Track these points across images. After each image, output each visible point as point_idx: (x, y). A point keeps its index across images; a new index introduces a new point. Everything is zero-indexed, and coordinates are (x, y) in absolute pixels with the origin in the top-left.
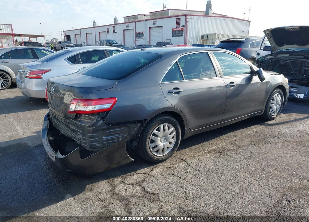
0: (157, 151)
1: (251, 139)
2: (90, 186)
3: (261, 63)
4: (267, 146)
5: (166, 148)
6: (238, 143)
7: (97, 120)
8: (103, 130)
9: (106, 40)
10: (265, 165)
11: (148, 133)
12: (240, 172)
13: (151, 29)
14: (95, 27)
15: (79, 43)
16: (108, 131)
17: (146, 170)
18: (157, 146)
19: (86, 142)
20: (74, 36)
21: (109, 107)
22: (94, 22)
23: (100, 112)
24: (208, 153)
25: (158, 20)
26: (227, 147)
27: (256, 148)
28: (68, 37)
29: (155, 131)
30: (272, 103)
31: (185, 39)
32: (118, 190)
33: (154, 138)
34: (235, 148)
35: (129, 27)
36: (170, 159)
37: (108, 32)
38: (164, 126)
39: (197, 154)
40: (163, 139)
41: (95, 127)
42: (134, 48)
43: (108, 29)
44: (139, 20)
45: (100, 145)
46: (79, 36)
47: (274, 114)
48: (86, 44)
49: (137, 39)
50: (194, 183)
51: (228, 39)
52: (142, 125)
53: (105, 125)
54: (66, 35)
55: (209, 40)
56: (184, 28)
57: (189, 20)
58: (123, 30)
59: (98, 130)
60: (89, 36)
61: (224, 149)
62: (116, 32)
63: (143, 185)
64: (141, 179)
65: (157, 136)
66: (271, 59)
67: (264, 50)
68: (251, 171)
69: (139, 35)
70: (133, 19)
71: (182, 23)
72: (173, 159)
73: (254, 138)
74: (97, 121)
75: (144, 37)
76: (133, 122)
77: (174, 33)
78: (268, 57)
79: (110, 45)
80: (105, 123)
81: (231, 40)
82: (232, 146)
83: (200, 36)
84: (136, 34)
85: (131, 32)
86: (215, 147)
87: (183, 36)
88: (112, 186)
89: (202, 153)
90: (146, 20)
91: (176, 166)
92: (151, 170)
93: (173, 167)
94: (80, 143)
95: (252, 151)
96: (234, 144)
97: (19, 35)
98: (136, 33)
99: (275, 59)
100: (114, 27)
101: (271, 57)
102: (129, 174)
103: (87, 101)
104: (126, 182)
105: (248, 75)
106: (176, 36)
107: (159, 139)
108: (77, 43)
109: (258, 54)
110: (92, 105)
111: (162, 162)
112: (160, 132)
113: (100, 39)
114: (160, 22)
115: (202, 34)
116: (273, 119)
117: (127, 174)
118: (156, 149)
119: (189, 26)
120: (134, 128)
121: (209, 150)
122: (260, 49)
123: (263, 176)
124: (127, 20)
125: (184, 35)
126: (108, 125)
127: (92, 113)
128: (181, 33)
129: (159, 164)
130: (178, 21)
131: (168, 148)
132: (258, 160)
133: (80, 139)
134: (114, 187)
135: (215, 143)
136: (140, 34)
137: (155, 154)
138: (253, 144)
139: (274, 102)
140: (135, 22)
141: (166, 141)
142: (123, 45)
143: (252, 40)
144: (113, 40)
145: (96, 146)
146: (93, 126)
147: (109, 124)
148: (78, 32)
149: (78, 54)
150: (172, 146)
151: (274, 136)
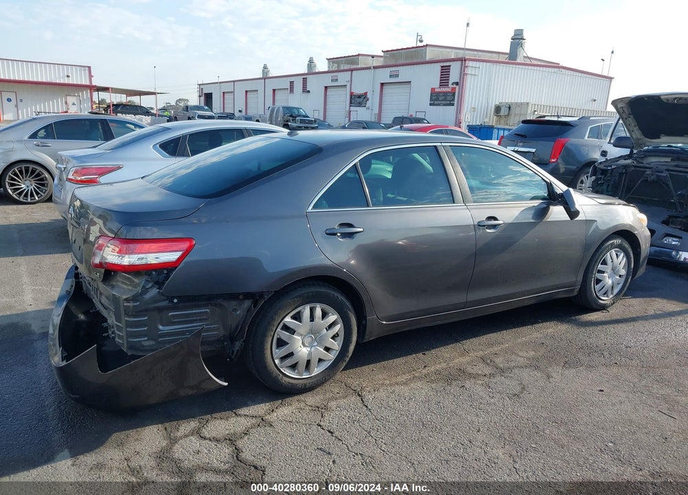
0: (293, 367)
1: (533, 353)
2: (121, 435)
3: (602, 174)
4: (566, 372)
5: (314, 362)
6: (499, 361)
7: (144, 287)
8: (160, 309)
9: (283, 107)
10: (545, 419)
11: (270, 323)
12: (478, 431)
13: (384, 87)
14: (265, 77)
15: (229, 110)
16: (170, 314)
17: (260, 409)
18: (291, 354)
19: (121, 334)
20: (220, 97)
21: (174, 260)
22: (265, 67)
23: (153, 270)
24: (420, 379)
25: (401, 67)
26: (469, 370)
27: (539, 375)
28: (208, 98)
29: (288, 319)
30: (600, 272)
31: (459, 111)
32: (178, 451)
33: (285, 335)
34: (487, 370)
35: (337, 80)
36: (327, 386)
37: (292, 90)
38: (312, 310)
39: (394, 380)
40: (309, 339)
41: (138, 303)
42: (344, 128)
43: (292, 83)
44: (359, 66)
45: (152, 343)
46: (231, 96)
47: (608, 296)
48: (244, 113)
49: (352, 108)
50: (360, 448)
51: (541, 117)
52: (255, 304)
53: (165, 300)
54: (204, 92)
55: (512, 117)
56: (457, 87)
57: (469, 71)
58: (324, 88)
59: (146, 310)
60: (251, 96)
61: (462, 371)
62: (309, 92)
63: (240, 444)
64: (239, 429)
65: (292, 332)
66: (625, 167)
67: (615, 145)
68: (507, 432)
69: (358, 100)
70: (347, 64)
71: (454, 76)
72: (332, 388)
73: (542, 350)
74: (145, 291)
75: (369, 104)
76: (234, 297)
77: (434, 98)
78: (622, 162)
79: (291, 118)
80: (162, 294)
81: (547, 118)
82: (481, 365)
83: (492, 107)
84: (351, 98)
85: (341, 91)
86: (444, 365)
87: (453, 105)
88: (171, 439)
89: (406, 377)
90: (375, 68)
91: (333, 404)
92: (273, 410)
93: (326, 408)
94: (113, 335)
95: (525, 383)
96: (489, 361)
97: (105, 89)
98: (352, 94)
99: (635, 166)
100: (305, 80)
101: (629, 161)
102: (218, 415)
103: (127, 243)
104: (205, 432)
105: (536, 203)
106: (439, 105)
107: (299, 338)
108: (226, 111)
109: (604, 153)
110: (136, 253)
111: (304, 393)
112: (301, 322)
113: (274, 103)
114: (405, 73)
115: (497, 103)
116: (603, 308)
117: (214, 415)
118: (289, 362)
119: (469, 83)
120: (235, 310)
121: (424, 371)
122: (609, 143)
123: (531, 446)
124: (335, 67)
125: (456, 102)
126: (170, 299)
127: (135, 270)
128: (449, 98)
129: (296, 398)
130: (445, 72)
131: (320, 360)
132: (533, 406)
133: (113, 327)
134: (173, 441)
135: (446, 355)
136: (359, 97)
137: (288, 372)
138: (534, 365)
139: (608, 268)
140: (352, 70)
141: (316, 344)
142: (322, 119)
143: (594, 122)
144: (298, 109)
145: (143, 346)
146: (134, 299)
147: (174, 298)
148: (229, 88)
149: (184, 137)
150: (332, 357)
151: (591, 350)
